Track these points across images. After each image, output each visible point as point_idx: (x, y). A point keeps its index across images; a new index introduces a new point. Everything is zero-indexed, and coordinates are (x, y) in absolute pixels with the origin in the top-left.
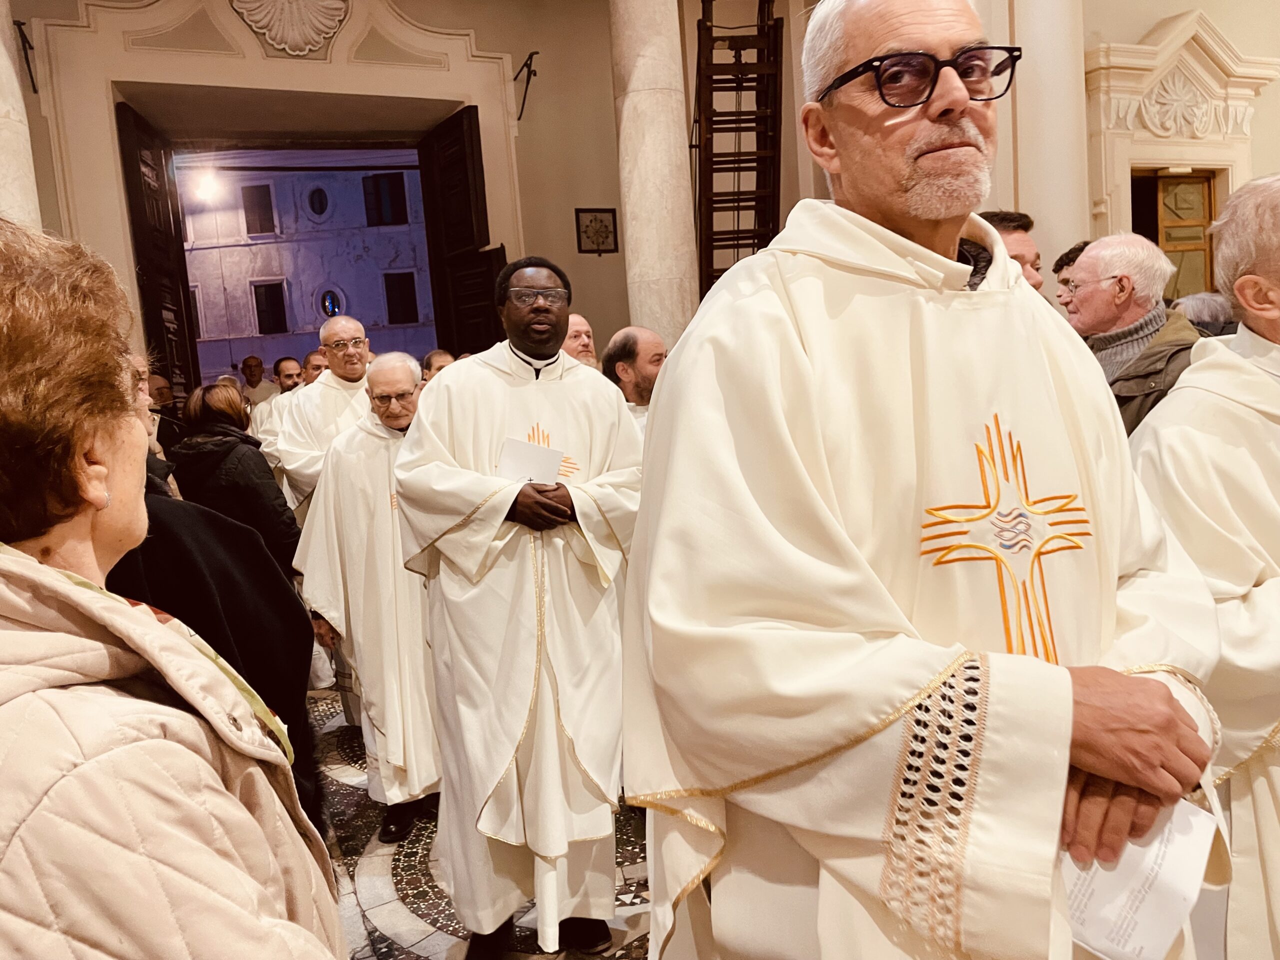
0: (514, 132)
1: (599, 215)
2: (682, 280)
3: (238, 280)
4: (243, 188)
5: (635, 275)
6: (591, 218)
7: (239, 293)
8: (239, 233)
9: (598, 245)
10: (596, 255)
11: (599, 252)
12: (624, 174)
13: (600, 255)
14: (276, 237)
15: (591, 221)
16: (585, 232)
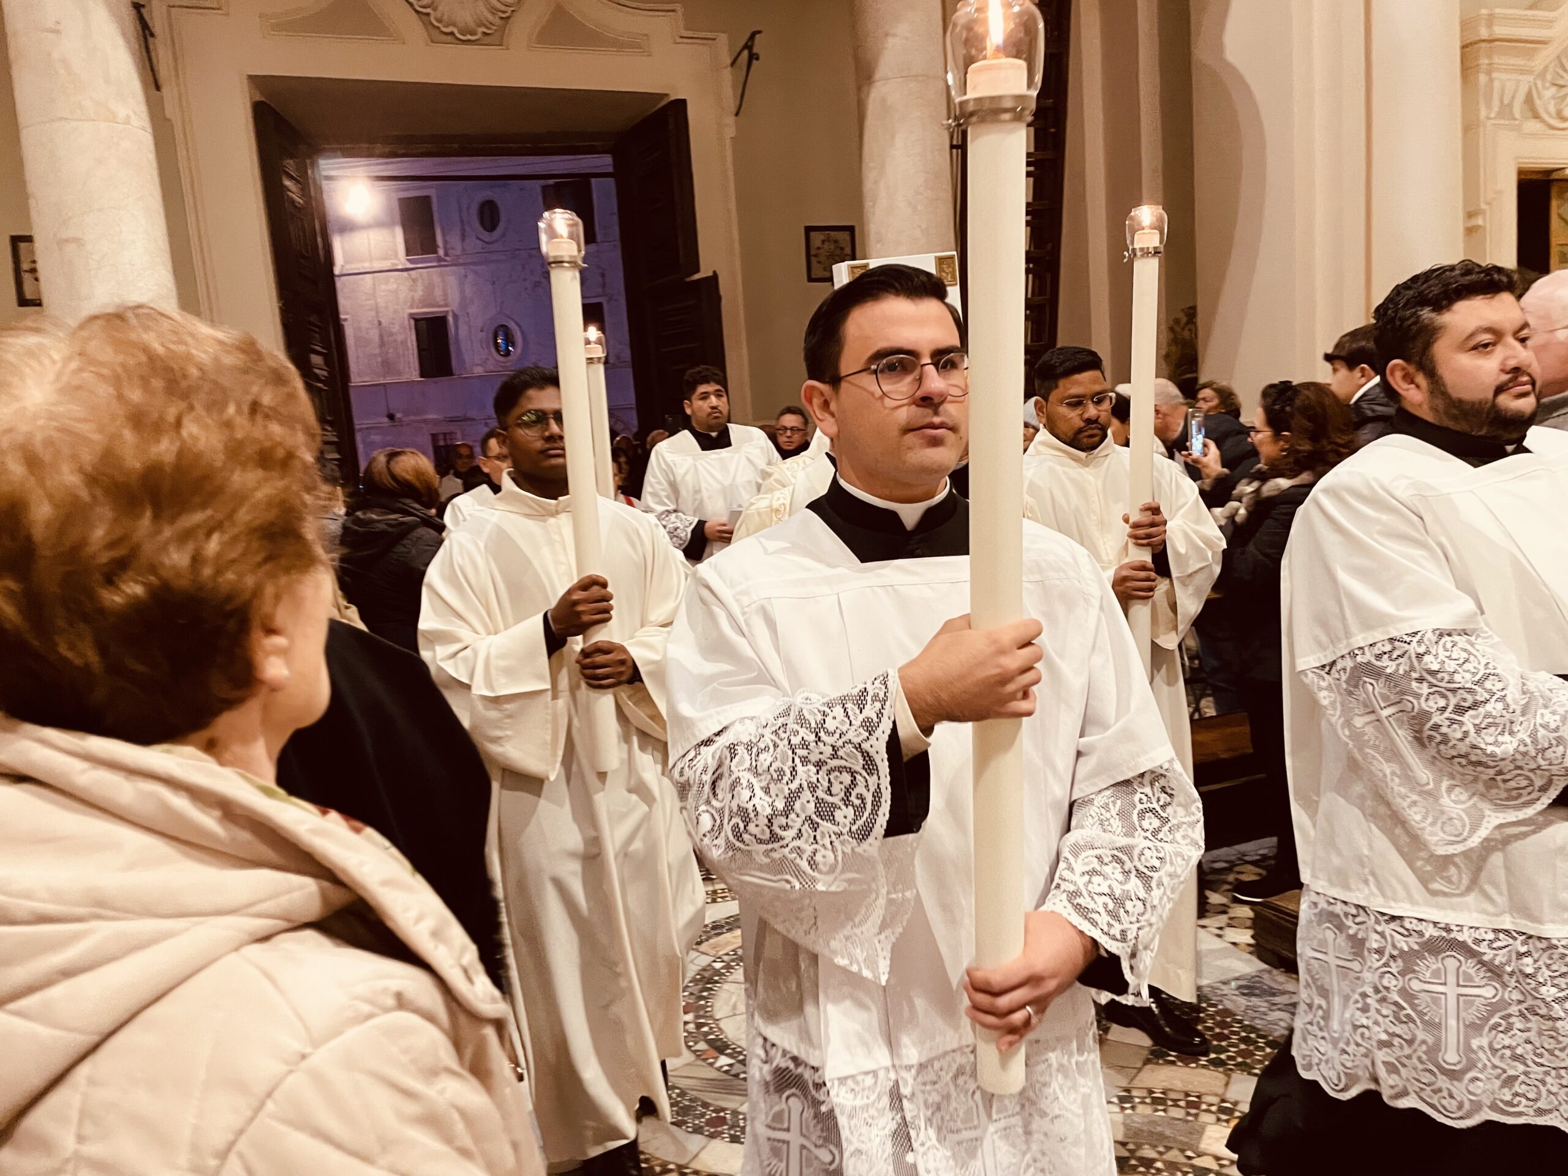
0: (730, 132)
1: (832, 233)
3: (396, 311)
4: (400, 200)
6: (824, 234)
7: (396, 328)
8: (396, 256)
12: (868, 185)
14: (440, 259)
15: (825, 241)
16: (816, 256)
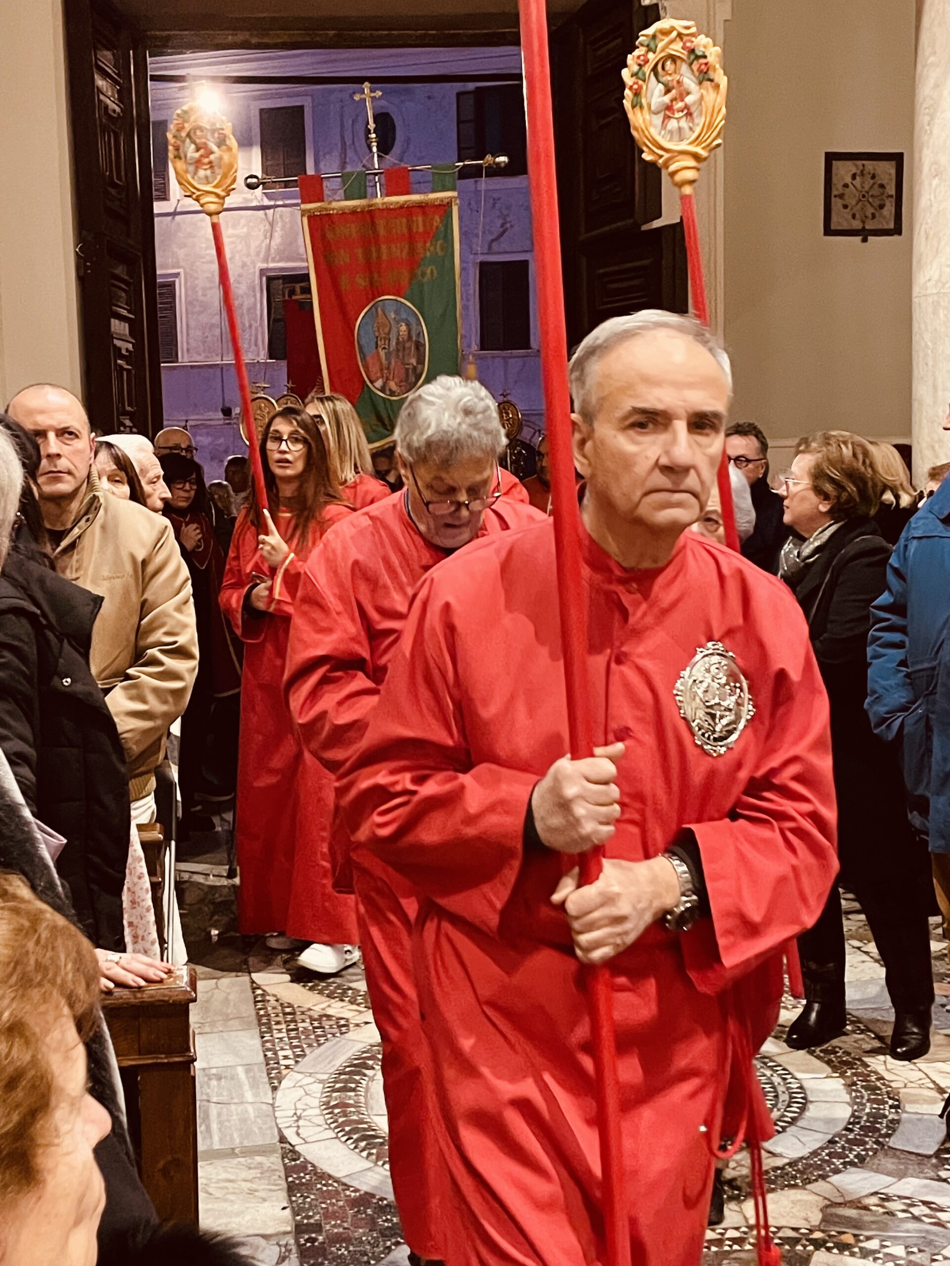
1: (869, 165)
4: (262, 110)
6: (854, 170)
7: (245, 290)
9: (863, 222)
10: (858, 239)
11: (864, 234)
13: (865, 240)
15: (854, 177)
16: (841, 196)
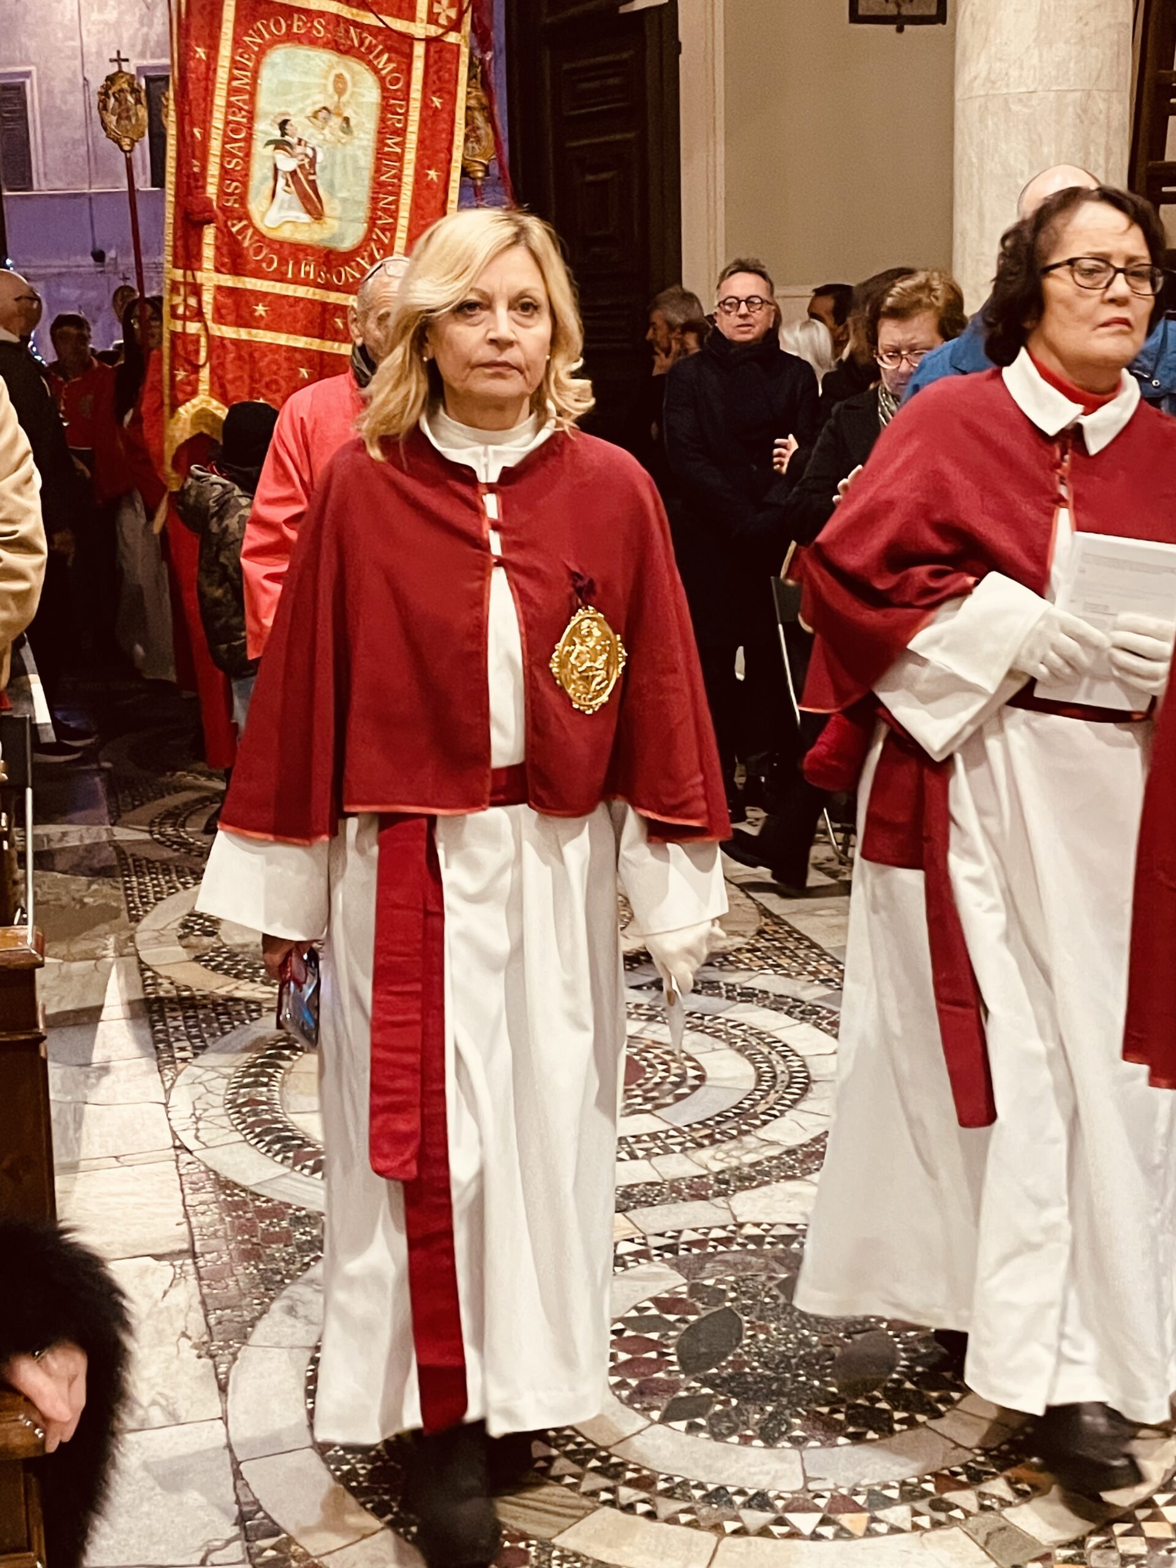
2: (1089, 94)
5: (975, 78)
9: (899, 6)
10: (893, 27)
11: (900, 21)
13: (900, 30)
